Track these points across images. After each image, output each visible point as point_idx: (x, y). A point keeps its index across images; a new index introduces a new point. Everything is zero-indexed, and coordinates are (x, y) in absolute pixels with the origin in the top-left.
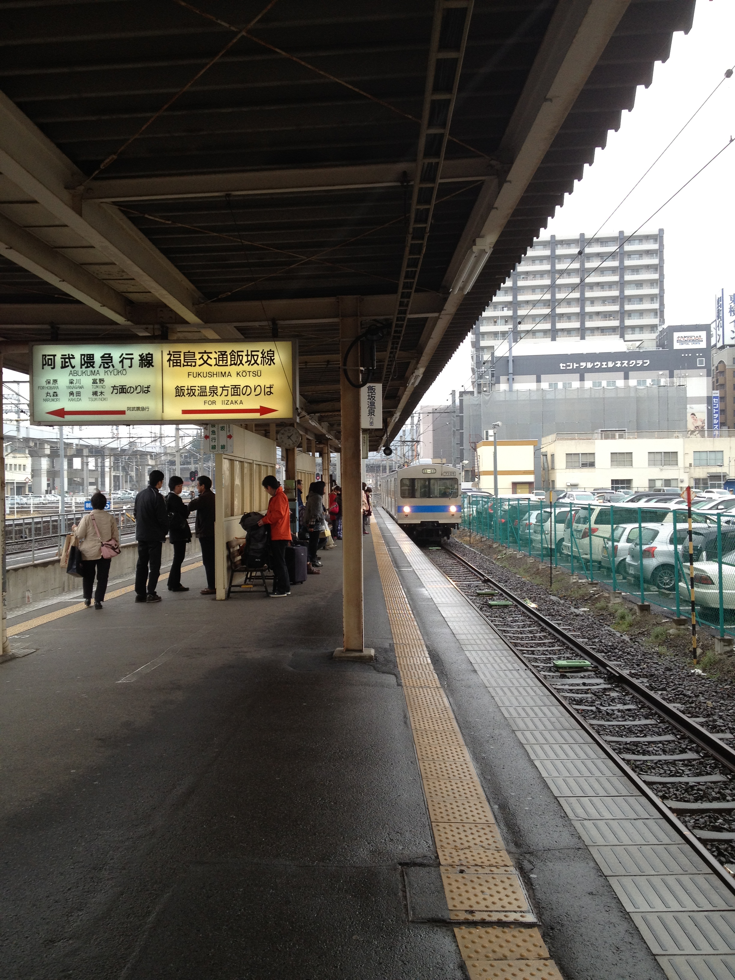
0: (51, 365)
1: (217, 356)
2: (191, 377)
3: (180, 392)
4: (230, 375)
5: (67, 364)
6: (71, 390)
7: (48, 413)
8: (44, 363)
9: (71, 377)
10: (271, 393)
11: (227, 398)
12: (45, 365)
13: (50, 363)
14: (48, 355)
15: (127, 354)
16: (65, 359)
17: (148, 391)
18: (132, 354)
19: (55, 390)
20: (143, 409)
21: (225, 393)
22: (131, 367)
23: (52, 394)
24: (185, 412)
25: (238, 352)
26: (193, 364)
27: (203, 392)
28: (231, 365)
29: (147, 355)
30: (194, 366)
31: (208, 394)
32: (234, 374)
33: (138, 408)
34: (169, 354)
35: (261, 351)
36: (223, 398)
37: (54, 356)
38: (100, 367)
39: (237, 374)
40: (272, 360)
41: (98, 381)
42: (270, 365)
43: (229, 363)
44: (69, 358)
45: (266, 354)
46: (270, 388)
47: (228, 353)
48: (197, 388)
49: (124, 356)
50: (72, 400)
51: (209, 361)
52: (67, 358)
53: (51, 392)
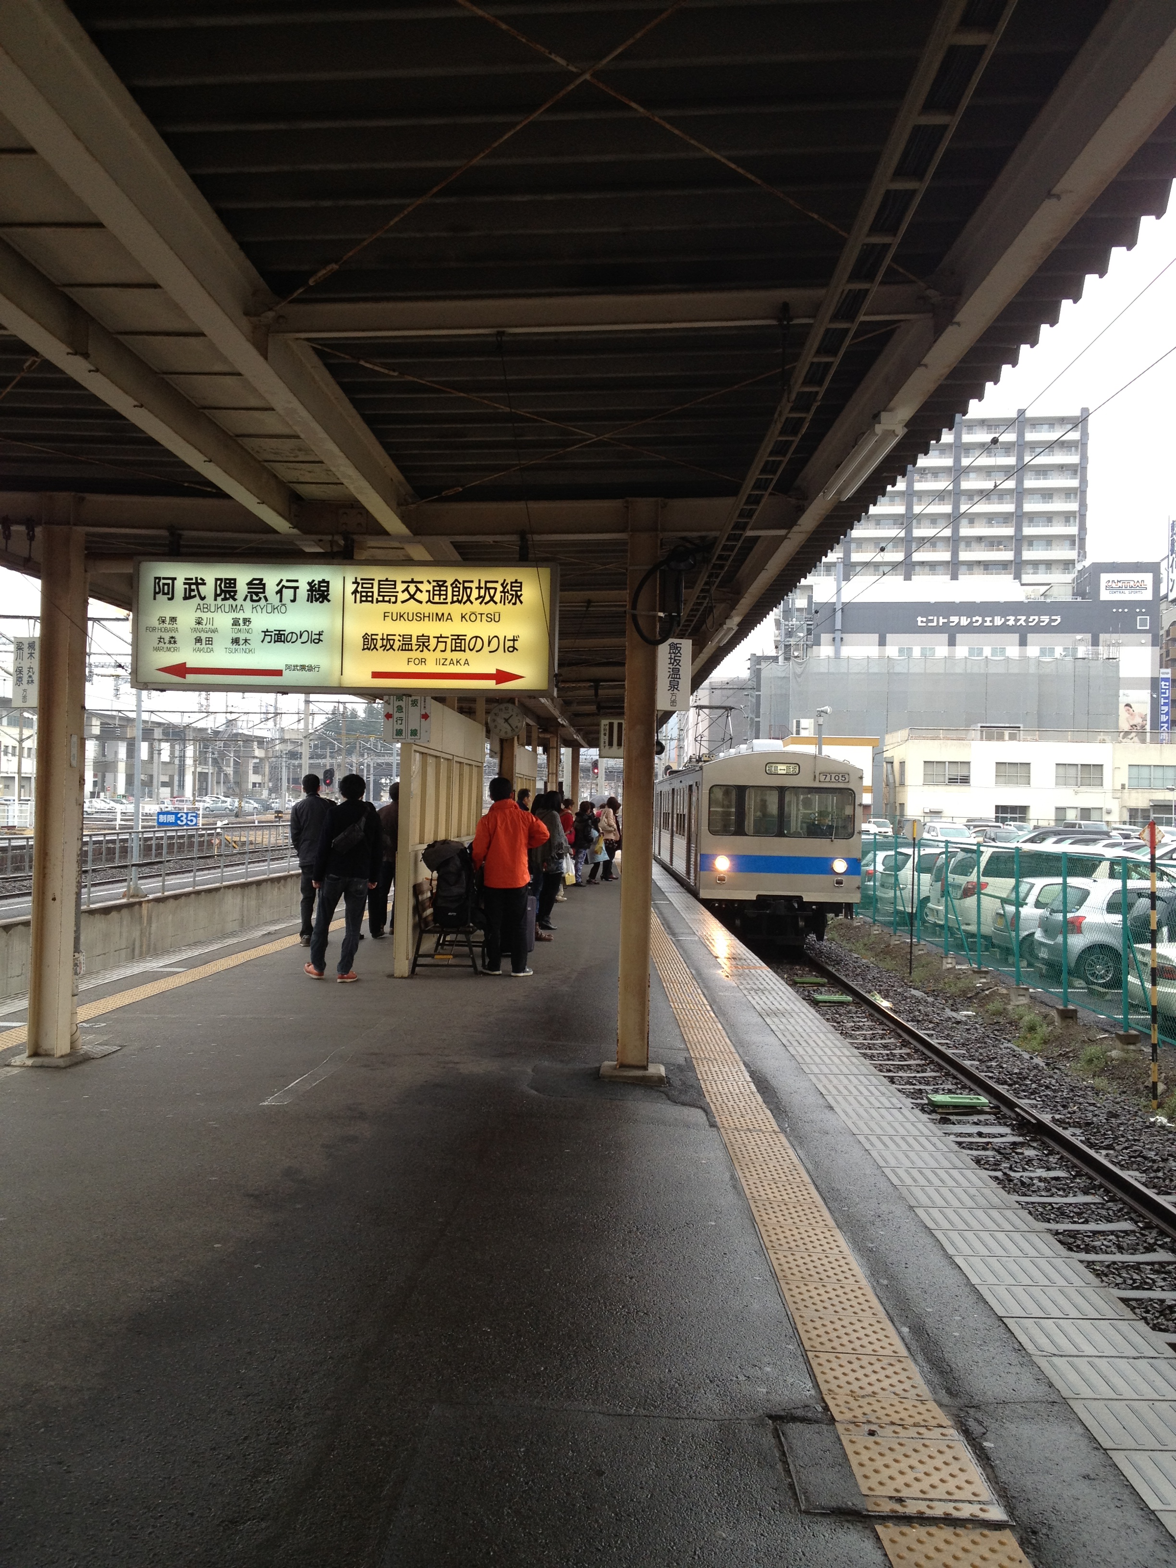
0: (168, 594)
1: (430, 588)
2: (388, 619)
3: (369, 643)
4: (450, 618)
5: (193, 594)
6: (198, 634)
7: (159, 670)
8: (157, 590)
9: (199, 614)
10: (514, 648)
11: (444, 655)
12: (159, 593)
13: (166, 591)
14: (164, 578)
15: (288, 581)
16: (190, 584)
17: (320, 640)
18: (297, 581)
19: (173, 634)
20: (310, 668)
21: (441, 646)
22: (293, 601)
23: (167, 640)
24: (376, 675)
25: (464, 582)
26: (393, 599)
27: (406, 644)
28: (453, 602)
29: (320, 582)
30: (395, 602)
31: (415, 647)
32: (457, 617)
33: (303, 667)
34: (356, 582)
35: (501, 581)
36: (438, 654)
37: (174, 579)
38: (245, 600)
39: (462, 617)
40: (518, 597)
41: (241, 622)
42: (514, 604)
43: (449, 600)
44: (197, 584)
45: (509, 587)
46: (514, 640)
47: (448, 584)
48: (397, 638)
49: (284, 583)
50: (200, 650)
51: (418, 596)
52: (193, 584)
53: (167, 636)
